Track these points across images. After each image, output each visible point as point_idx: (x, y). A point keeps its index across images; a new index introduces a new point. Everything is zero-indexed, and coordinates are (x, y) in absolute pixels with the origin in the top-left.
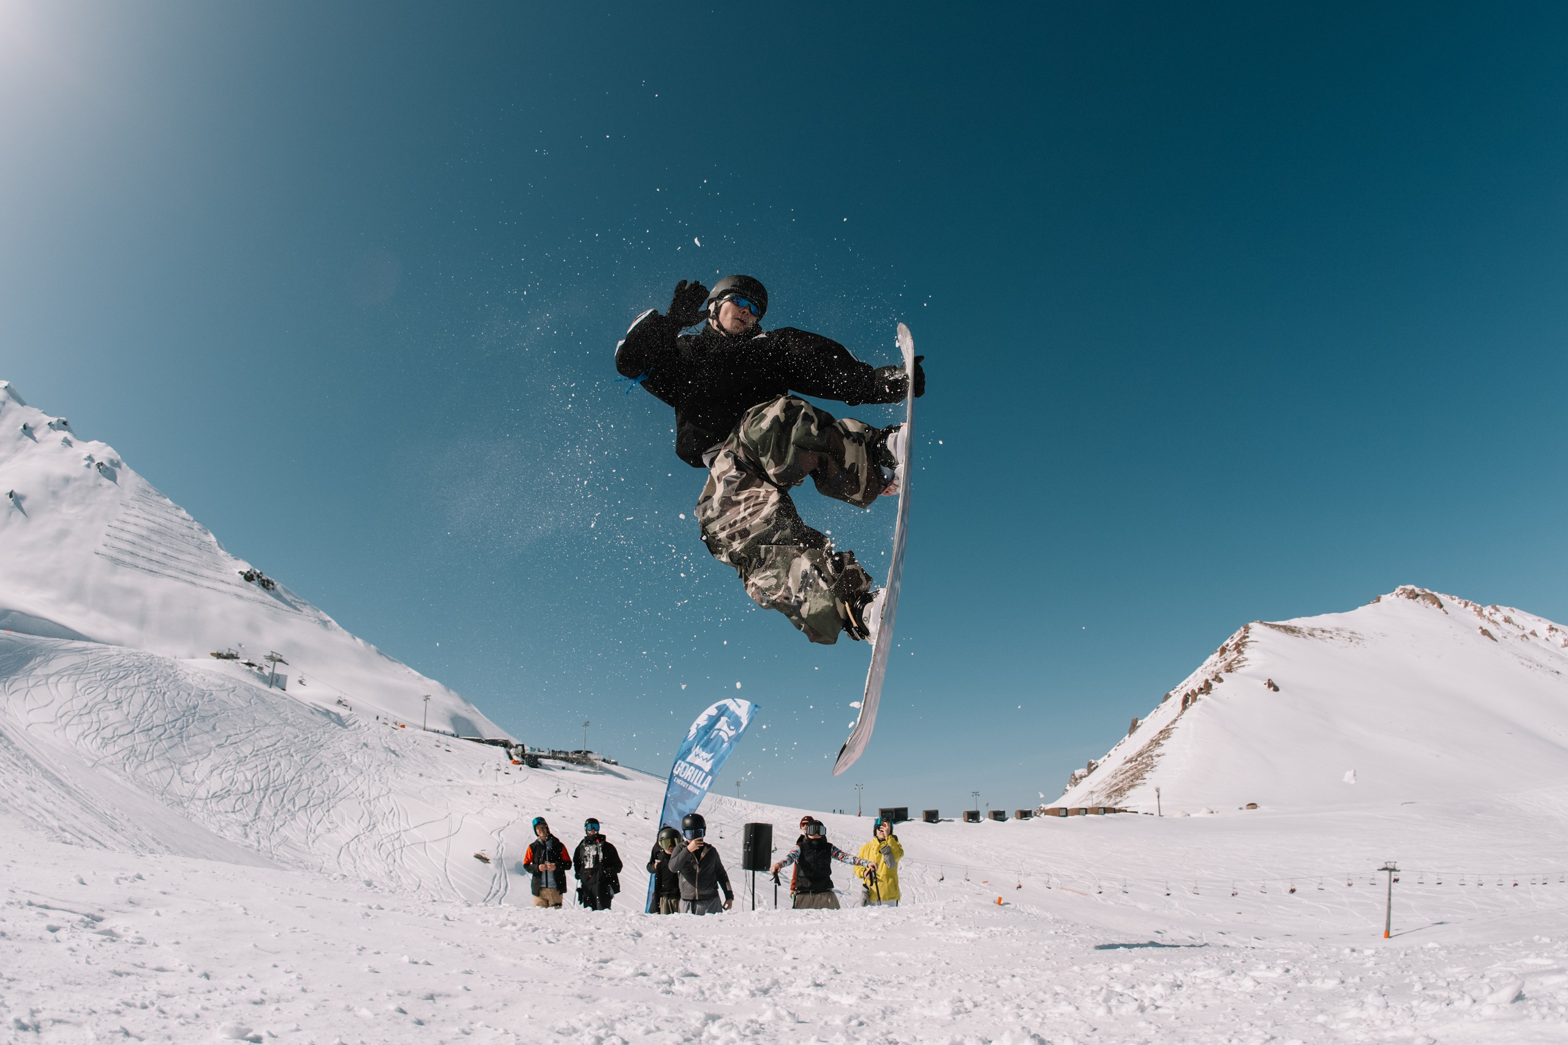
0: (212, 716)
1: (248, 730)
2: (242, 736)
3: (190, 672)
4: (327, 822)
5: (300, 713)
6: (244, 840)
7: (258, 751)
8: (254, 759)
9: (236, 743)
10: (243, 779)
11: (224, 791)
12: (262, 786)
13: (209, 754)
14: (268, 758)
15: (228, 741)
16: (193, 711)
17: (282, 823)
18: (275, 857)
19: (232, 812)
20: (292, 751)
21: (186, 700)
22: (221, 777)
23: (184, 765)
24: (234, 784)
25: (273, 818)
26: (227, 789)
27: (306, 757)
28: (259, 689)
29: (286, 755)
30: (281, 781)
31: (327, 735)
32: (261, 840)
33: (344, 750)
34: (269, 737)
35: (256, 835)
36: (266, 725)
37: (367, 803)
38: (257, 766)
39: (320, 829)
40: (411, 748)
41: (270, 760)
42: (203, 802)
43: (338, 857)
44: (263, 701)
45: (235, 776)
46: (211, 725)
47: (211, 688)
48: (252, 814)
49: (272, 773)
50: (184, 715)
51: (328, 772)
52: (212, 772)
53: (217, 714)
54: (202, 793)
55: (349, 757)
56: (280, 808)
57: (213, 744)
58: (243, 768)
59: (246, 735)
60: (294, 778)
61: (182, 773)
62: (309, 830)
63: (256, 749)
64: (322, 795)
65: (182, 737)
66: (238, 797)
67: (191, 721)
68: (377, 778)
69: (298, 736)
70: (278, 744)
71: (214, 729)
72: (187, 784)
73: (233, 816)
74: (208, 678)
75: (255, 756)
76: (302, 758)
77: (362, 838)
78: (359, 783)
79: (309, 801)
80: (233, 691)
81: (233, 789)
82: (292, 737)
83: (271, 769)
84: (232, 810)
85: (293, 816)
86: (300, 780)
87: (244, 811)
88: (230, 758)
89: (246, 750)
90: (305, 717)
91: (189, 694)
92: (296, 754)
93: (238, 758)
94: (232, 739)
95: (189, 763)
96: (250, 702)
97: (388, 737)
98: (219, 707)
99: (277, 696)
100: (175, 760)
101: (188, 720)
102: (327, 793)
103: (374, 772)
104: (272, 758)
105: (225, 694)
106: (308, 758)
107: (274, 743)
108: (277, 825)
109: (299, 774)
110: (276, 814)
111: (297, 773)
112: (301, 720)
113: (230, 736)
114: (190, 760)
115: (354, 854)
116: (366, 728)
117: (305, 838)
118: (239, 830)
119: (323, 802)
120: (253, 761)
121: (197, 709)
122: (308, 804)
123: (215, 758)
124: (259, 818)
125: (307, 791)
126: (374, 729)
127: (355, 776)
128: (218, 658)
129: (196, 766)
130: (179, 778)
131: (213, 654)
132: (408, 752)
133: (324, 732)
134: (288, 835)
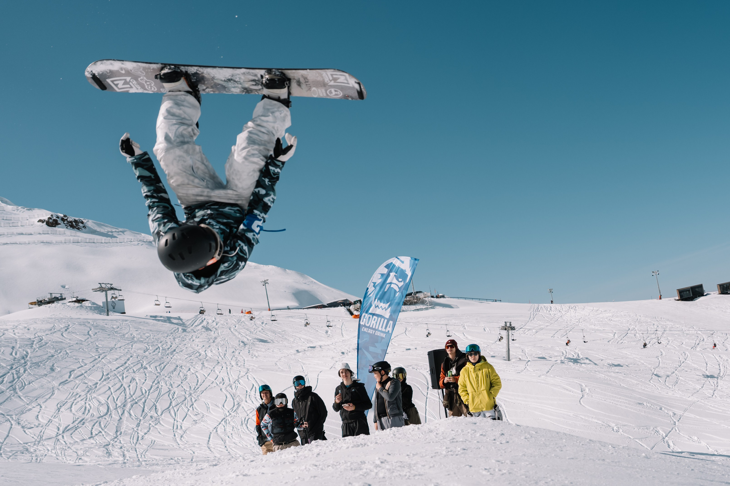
0: (48, 359)
1: (93, 359)
2: (87, 367)
3: (8, 327)
4: (192, 416)
5: (145, 328)
6: (107, 459)
7: (108, 374)
8: (105, 383)
9: (82, 374)
10: (96, 404)
11: (77, 422)
12: (119, 404)
13: (53, 394)
14: (120, 378)
15: (72, 376)
16: (23, 361)
17: (146, 431)
18: (143, 463)
19: (90, 438)
20: (144, 364)
21: (11, 354)
22: (71, 410)
23: (23, 413)
24: (87, 411)
25: (135, 429)
26: (79, 420)
27: (160, 365)
28: (95, 320)
29: (139, 369)
30: (138, 393)
31: (177, 340)
32: (126, 453)
33: (197, 348)
34: (117, 359)
35: (119, 450)
36: (112, 349)
37: (228, 388)
38: (110, 388)
39: (186, 424)
40: (260, 329)
41: (123, 379)
42: (54, 440)
43: (208, 443)
44: (103, 329)
45: (87, 405)
46: (48, 368)
47: (39, 334)
48: (112, 433)
49: (127, 389)
50: (12, 368)
51: (185, 372)
52: (59, 409)
53: (53, 356)
54: (51, 431)
55: (203, 353)
56: (141, 418)
57: (55, 383)
58: (94, 395)
59: (92, 365)
60: (151, 387)
61: (22, 423)
62: (175, 427)
63: (105, 374)
64: (183, 393)
65: (14, 389)
66: (95, 421)
67: (22, 370)
68: (233, 363)
69: (147, 350)
70: (129, 362)
71: (52, 369)
72: (30, 430)
73: (92, 441)
74: (32, 327)
75: (105, 380)
76: (156, 367)
77: (229, 418)
78: (218, 373)
79: (171, 402)
80: (66, 330)
81: (88, 417)
82: (142, 352)
83: (126, 387)
84: (90, 436)
85: (157, 421)
86: (158, 387)
87: (103, 433)
88: (79, 390)
89: (95, 377)
90: (151, 330)
91: (13, 348)
92: (150, 366)
93: (87, 387)
94: (77, 372)
95: (30, 409)
96: (89, 334)
97: (237, 326)
98: (54, 348)
99: (116, 320)
100: (10, 413)
101: (18, 372)
102: (188, 390)
103: (230, 359)
104: (124, 376)
105: (59, 334)
106: (163, 365)
107: (124, 362)
108: (141, 434)
109: (156, 382)
110: (138, 425)
111: (154, 382)
112: (148, 335)
113: (74, 371)
114: (30, 407)
115: (222, 436)
116: (214, 324)
117: (173, 436)
118: (100, 452)
119: (186, 399)
120: (105, 385)
121: (28, 358)
122: (170, 405)
123: (60, 396)
124: (121, 434)
125: (168, 394)
126: (222, 322)
127: (212, 368)
128: (39, 305)
129: (39, 410)
130: (19, 427)
131: (32, 304)
132: (258, 333)
133: (174, 339)
134: (153, 438)
